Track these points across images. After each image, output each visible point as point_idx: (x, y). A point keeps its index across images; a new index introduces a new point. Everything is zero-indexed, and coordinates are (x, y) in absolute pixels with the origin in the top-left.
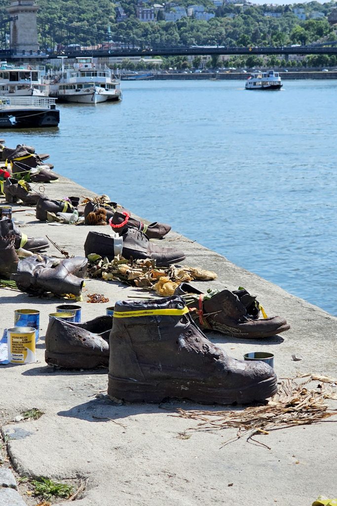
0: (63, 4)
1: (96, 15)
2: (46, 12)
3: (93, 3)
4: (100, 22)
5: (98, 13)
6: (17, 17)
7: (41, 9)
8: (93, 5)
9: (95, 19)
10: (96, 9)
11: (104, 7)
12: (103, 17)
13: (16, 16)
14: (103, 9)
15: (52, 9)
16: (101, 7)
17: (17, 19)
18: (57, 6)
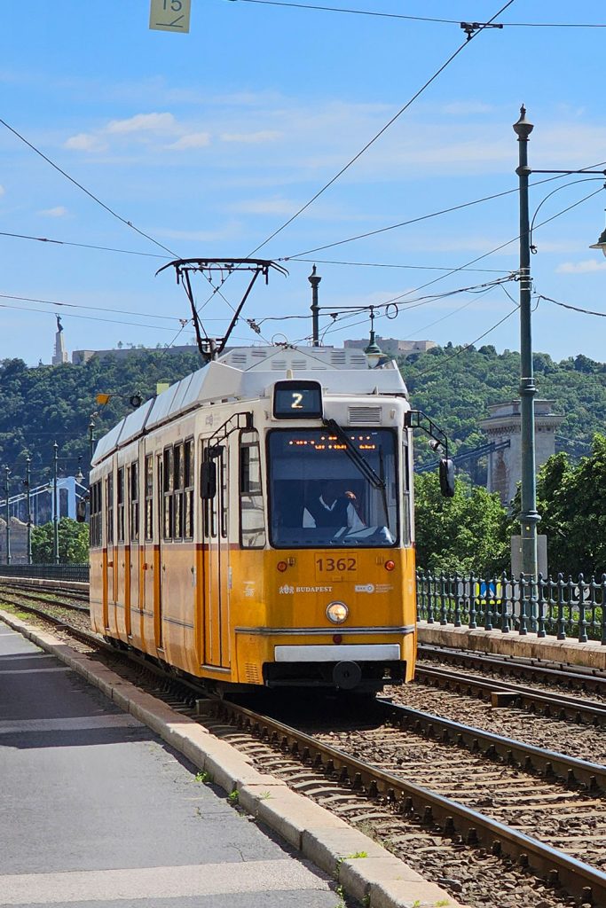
0: (492, 394)
1: (573, 420)
2: (451, 413)
3: (564, 390)
4: (582, 436)
5: (578, 413)
6: (509, 441)
7: (437, 404)
8: (564, 394)
9: (570, 429)
10: (571, 405)
11: (589, 400)
12: (588, 423)
13: (505, 439)
14: (589, 406)
15: (465, 404)
16: (584, 400)
17: (509, 446)
18: (478, 398)
